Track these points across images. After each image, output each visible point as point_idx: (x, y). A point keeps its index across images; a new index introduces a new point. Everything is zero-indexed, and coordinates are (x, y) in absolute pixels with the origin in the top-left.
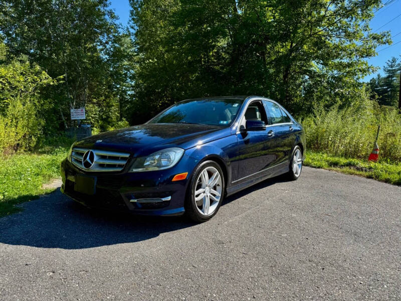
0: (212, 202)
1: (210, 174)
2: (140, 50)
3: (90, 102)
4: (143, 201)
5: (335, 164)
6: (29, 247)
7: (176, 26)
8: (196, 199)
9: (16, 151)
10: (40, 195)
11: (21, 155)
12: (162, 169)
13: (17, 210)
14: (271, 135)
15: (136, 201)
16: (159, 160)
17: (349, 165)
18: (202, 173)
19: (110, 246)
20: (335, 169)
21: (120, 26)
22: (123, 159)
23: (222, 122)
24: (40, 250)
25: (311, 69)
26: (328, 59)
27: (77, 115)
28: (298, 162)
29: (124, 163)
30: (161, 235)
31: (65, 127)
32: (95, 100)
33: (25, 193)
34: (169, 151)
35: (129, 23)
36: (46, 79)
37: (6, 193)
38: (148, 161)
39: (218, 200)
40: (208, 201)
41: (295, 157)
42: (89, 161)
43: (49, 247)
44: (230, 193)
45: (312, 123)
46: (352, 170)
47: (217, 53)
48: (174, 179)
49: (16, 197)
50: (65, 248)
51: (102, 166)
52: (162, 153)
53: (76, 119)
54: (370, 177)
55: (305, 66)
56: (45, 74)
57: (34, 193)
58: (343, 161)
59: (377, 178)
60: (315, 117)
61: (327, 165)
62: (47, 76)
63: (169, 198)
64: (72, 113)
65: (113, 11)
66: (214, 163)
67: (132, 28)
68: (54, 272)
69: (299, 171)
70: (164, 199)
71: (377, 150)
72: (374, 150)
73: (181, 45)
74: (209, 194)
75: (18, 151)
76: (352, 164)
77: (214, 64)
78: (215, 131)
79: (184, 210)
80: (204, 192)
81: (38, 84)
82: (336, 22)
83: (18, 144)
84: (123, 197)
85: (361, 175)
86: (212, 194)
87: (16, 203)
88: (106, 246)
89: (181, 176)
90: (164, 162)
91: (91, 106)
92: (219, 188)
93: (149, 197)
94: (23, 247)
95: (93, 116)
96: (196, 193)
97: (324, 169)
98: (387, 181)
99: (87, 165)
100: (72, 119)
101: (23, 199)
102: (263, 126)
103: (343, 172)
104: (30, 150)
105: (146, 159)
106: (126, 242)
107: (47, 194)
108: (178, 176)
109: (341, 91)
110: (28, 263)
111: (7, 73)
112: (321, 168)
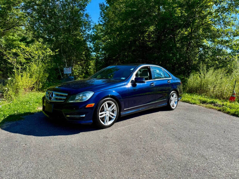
0: (110, 119)
1: (109, 105)
2: (106, 34)
3: (76, 63)
4: (72, 116)
5: (204, 102)
6: (20, 134)
7: (123, 21)
8: (100, 117)
9: (32, 90)
10: (35, 112)
11: (34, 93)
12: (83, 101)
13: (22, 119)
14: (153, 85)
15: (69, 116)
16: (82, 97)
17: (212, 103)
18: (104, 104)
19: (55, 136)
20: (202, 105)
21: (91, 21)
22: (65, 96)
23: (122, 78)
24: (25, 136)
25: (204, 44)
26: (214, 38)
27: (67, 71)
28: (175, 100)
29: (65, 98)
30: (81, 133)
31: (61, 77)
32: (79, 63)
33: (28, 111)
34: (87, 93)
35: (99, 19)
36: (49, 52)
37: (18, 111)
38: (77, 97)
39: (115, 118)
40: (108, 118)
41: (171, 97)
42: (51, 97)
43: (29, 135)
44: (123, 115)
45: (198, 77)
46: (212, 106)
47: (149, 35)
48: (86, 107)
49: (23, 113)
50: (35, 136)
51: (56, 99)
52: (84, 93)
53: (66, 73)
54: (220, 110)
55: (200, 43)
56: (49, 50)
57: (32, 111)
58: (209, 100)
59: (224, 111)
60: (200, 74)
61: (199, 103)
62: (50, 50)
63: (84, 116)
64: (65, 70)
65: (88, 14)
66: (111, 99)
67: (101, 21)
68: (26, 145)
69: (175, 105)
70: (81, 116)
71: (234, 94)
72: (232, 94)
73: (126, 31)
74: (108, 115)
75: (33, 90)
76: (214, 102)
77: (146, 41)
78: (115, 83)
79: (92, 122)
80: (106, 114)
81: (45, 55)
82: (218, 16)
83: (34, 87)
84: (64, 114)
85: (215, 109)
86: (111, 115)
87: (22, 116)
88: (53, 136)
89: (91, 105)
90: (84, 98)
91: (77, 66)
92: (116, 112)
93: (75, 115)
94: (18, 134)
95: (78, 71)
96: (100, 114)
97: (197, 105)
98: (228, 113)
99: (50, 98)
100: (64, 73)
101: (26, 114)
102: (144, 80)
103: (206, 107)
104: (39, 90)
105: (76, 96)
106: (63, 135)
107: (38, 112)
108: (89, 105)
109: (220, 57)
110: (17, 140)
111: (30, 50)
112: (195, 104)
